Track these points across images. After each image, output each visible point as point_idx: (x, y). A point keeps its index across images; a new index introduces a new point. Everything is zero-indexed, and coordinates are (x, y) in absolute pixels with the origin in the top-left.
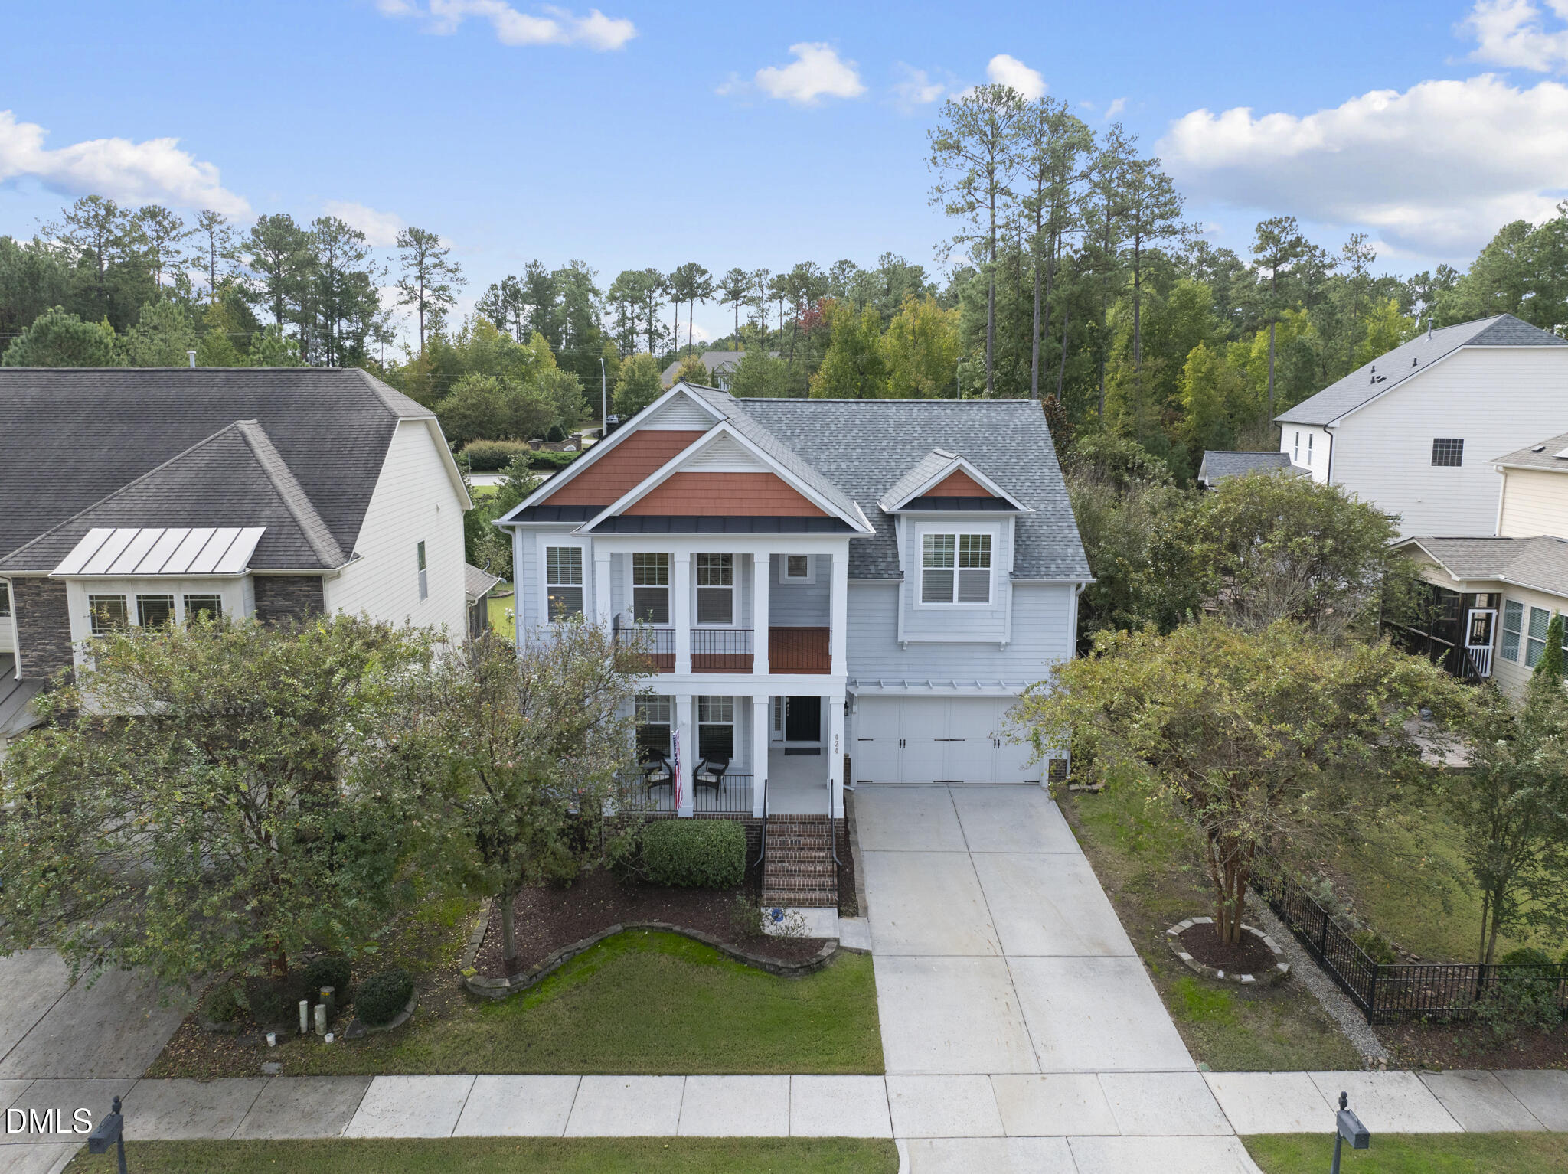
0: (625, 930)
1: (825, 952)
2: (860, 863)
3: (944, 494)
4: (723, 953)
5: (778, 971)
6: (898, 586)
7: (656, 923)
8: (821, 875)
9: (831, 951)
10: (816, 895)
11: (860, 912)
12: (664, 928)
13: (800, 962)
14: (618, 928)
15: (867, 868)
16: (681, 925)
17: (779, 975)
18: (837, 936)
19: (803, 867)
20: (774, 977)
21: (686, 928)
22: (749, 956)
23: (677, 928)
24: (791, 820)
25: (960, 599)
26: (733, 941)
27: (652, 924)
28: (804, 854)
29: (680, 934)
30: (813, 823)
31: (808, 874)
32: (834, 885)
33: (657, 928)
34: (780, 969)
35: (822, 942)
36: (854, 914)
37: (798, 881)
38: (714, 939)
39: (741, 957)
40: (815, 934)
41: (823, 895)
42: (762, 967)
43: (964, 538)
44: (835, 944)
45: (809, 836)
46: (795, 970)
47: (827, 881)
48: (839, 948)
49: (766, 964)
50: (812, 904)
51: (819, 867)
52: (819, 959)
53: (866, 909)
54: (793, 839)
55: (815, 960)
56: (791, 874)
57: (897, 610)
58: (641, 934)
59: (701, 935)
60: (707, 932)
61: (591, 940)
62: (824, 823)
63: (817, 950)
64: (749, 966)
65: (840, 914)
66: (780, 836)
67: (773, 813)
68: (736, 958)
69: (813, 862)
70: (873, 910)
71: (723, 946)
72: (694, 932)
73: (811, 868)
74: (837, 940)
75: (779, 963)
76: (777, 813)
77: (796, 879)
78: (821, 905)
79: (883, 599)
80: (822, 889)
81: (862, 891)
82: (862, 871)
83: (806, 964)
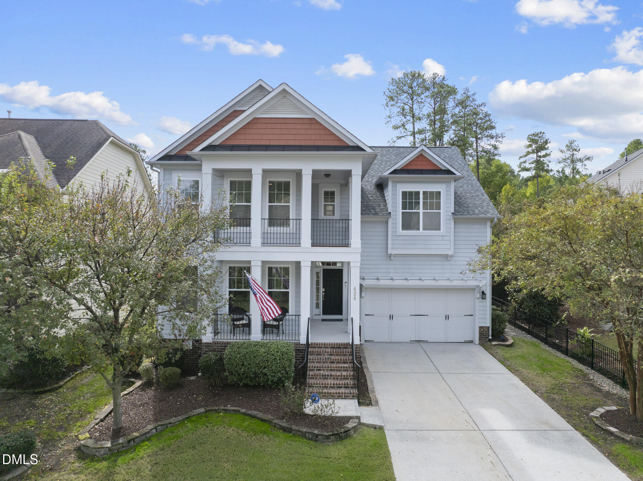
0: (206, 412)
1: (350, 425)
2: (371, 378)
3: (413, 167)
4: (275, 426)
5: (315, 438)
6: (387, 222)
7: (229, 407)
8: (346, 378)
9: (354, 425)
10: (342, 390)
11: (373, 403)
12: (234, 410)
13: (332, 431)
14: (202, 410)
15: (375, 381)
16: (247, 408)
17: (316, 441)
18: (359, 415)
19: (333, 373)
20: (312, 442)
21: (250, 410)
22: (294, 427)
23: (243, 411)
24: (325, 346)
25: (424, 229)
26: (283, 418)
27: (226, 408)
28: (334, 365)
29: (245, 414)
30: (339, 348)
31: (336, 378)
32: (354, 384)
33: (230, 411)
34: (317, 436)
35: (348, 419)
36: (370, 404)
37: (330, 381)
38: (269, 417)
39: (288, 428)
40: (341, 414)
41: (347, 391)
42: (304, 435)
43: (424, 193)
44: (357, 420)
45: (337, 355)
46: (328, 437)
47: (350, 382)
48: (360, 424)
49: (306, 432)
50: (340, 396)
51: (344, 373)
52: (346, 429)
53: (377, 402)
54: (327, 357)
55: (343, 430)
56: (325, 377)
57: (387, 236)
58: (217, 415)
59: (260, 415)
60: (265, 413)
61: (180, 418)
62: (347, 348)
63: (344, 424)
64: (294, 435)
65: (360, 404)
66: (317, 355)
67: (313, 342)
68: (284, 429)
69: (340, 370)
70: (381, 402)
71: (275, 421)
72: (254, 413)
73: (339, 373)
74: (358, 418)
75: (316, 432)
76: (316, 342)
77: (329, 380)
78: (346, 398)
79: (379, 229)
80: (346, 387)
81: (373, 391)
82: (372, 381)
83: (336, 432)
